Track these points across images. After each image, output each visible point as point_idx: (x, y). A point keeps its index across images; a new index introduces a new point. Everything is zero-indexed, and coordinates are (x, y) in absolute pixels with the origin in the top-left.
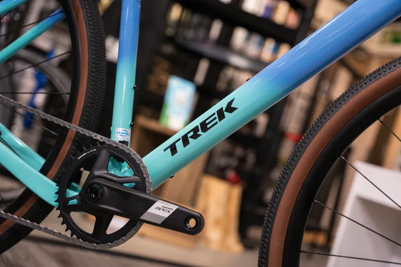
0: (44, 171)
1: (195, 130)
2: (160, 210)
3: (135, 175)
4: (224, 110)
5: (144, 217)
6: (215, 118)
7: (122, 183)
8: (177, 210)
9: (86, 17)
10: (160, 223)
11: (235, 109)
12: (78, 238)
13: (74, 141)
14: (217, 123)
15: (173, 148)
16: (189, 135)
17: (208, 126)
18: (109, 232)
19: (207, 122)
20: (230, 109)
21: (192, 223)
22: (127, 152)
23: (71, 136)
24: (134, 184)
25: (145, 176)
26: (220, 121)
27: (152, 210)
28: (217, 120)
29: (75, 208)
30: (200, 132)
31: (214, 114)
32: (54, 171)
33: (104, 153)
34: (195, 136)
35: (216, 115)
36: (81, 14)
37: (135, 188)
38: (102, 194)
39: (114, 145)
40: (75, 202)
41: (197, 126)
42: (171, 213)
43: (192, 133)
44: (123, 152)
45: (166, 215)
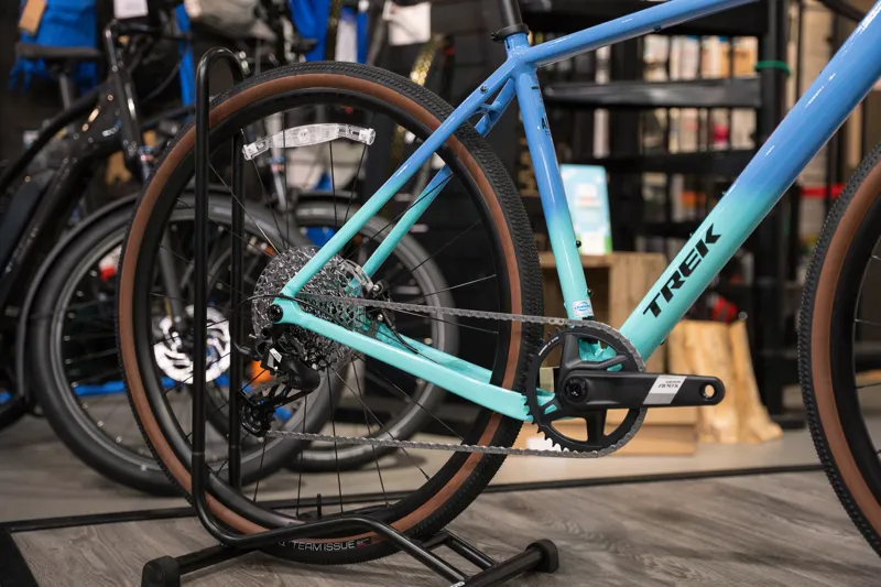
0: (496, 381)
1: (675, 276)
2: (665, 387)
3: (618, 354)
4: (704, 241)
5: (647, 401)
6: (696, 255)
7: (605, 369)
8: (686, 381)
10: (669, 402)
11: (717, 237)
12: (571, 450)
13: (524, 334)
14: (700, 260)
15: (654, 308)
16: (669, 286)
17: (691, 267)
18: (608, 431)
19: (687, 263)
20: (711, 238)
21: (709, 391)
22: (599, 328)
23: (516, 329)
24: (620, 366)
25: (631, 352)
26: (703, 256)
27: (655, 389)
28: (699, 256)
29: (556, 416)
30: (682, 278)
31: (693, 251)
32: (510, 374)
33: (570, 339)
34: (678, 284)
35: (696, 251)
36: (480, 172)
37: (623, 370)
38: (586, 388)
39: (580, 325)
40: (552, 408)
41: (677, 272)
42: (680, 385)
43: (672, 282)
44: (593, 330)
45: (675, 391)
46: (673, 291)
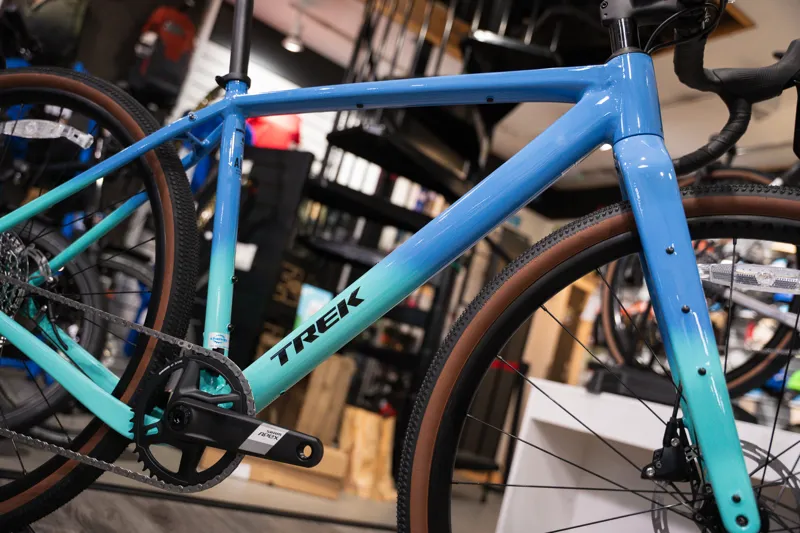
0: (118, 393)
1: (311, 330)
3: (233, 392)
4: (347, 302)
5: (244, 446)
6: (336, 314)
7: (215, 404)
8: (287, 434)
9: (173, 196)
10: (264, 453)
11: (361, 301)
12: (159, 479)
13: (156, 352)
14: (338, 320)
16: (303, 337)
17: (327, 325)
18: (199, 470)
19: (326, 319)
20: (355, 301)
21: (307, 451)
22: (222, 361)
23: (152, 344)
24: (231, 404)
25: (245, 392)
27: (254, 436)
28: (338, 316)
29: (155, 440)
30: (317, 333)
31: (334, 308)
32: (130, 391)
33: (193, 365)
34: (311, 338)
35: (337, 310)
36: (167, 191)
37: (232, 409)
38: (190, 417)
39: (206, 354)
40: (155, 431)
41: (313, 326)
42: (280, 438)
43: (306, 335)
44: (216, 362)
45: (273, 442)
46: (304, 343)
